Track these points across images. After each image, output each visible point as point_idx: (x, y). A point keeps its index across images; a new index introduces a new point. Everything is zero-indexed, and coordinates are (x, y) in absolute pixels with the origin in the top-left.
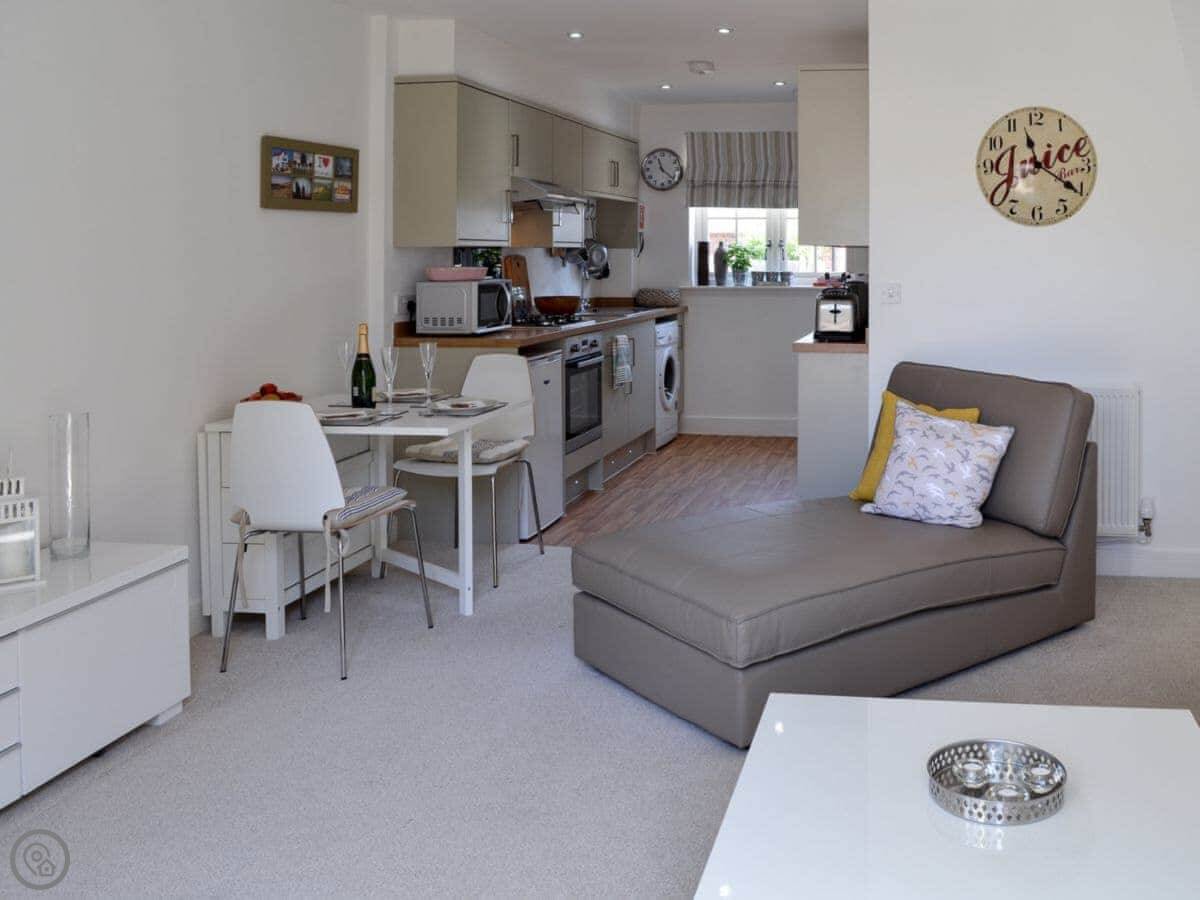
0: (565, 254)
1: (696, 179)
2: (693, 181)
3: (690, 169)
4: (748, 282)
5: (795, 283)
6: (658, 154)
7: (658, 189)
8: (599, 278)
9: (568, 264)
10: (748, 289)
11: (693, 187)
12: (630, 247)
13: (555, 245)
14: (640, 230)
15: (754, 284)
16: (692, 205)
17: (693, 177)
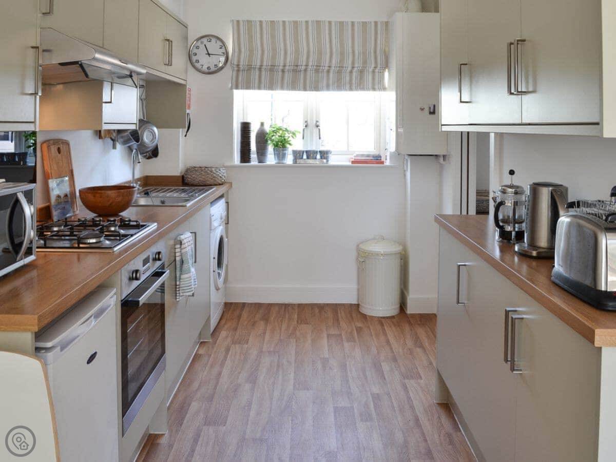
0: (117, 136)
1: (241, 63)
2: (238, 65)
3: (236, 54)
4: (289, 160)
5: (333, 160)
6: (205, 40)
7: (204, 73)
8: (149, 158)
9: (118, 146)
10: (289, 166)
11: (238, 71)
12: (178, 127)
13: (105, 127)
14: (188, 111)
15: (295, 161)
16: (237, 88)
17: (239, 61)
